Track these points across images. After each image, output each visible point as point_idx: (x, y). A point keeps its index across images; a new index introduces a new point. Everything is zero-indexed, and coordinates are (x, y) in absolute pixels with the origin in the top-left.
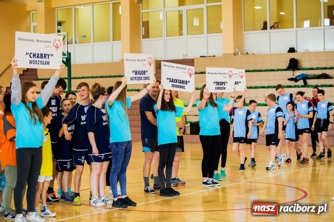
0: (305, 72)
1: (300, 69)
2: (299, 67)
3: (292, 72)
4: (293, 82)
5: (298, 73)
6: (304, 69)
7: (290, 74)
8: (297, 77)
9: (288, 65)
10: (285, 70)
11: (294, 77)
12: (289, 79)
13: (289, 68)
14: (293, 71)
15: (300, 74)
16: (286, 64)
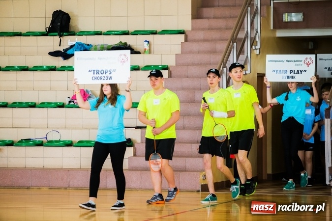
0: (83, 40)
1: (73, 34)
2: (71, 30)
3: (57, 38)
4: (61, 58)
5: (69, 41)
6: (82, 33)
7: (53, 43)
8: (67, 50)
9: (48, 24)
10: (43, 34)
11: (61, 49)
12: (51, 54)
13: (50, 31)
14: (61, 36)
15: (73, 43)
16: (44, 23)
